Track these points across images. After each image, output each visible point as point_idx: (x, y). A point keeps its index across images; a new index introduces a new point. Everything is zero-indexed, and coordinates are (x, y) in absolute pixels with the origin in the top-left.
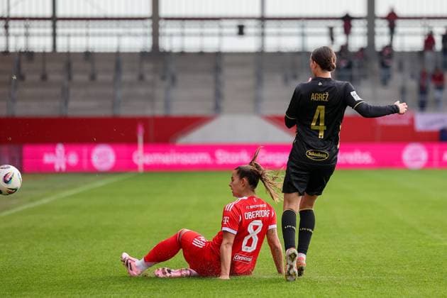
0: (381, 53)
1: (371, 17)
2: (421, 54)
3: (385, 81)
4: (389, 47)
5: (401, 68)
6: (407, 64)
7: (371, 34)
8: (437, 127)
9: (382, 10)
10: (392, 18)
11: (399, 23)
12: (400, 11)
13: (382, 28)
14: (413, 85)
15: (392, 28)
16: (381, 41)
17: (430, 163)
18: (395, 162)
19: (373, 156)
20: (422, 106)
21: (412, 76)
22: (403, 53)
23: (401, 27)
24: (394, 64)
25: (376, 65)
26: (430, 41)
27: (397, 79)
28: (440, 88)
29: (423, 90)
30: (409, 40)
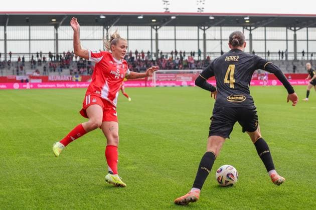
0: (8, 62)
1: (5, 53)
2: (17, 62)
3: (9, 69)
4: (10, 60)
5: (13, 65)
6: (14, 64)
7: (6, 57)
8: (21, 79)
9: (8, 52)
10: (10, 54)
11: (12, 55)
12: (12, 52)
13: (8, 56)
14: (15, 69)
15: (11, 56)
16: (8, 59)
17: (20, 88)
18: (12, 87)
19: (6, 86)
20: (18, 74)
21: (15, 67)
22: (13, 62)
23: (12, 56)
24: (11, 64)
25: (7, 65)
26: (19, 59)
27: (12, 68)
28: (22, 70)
29: (17, 71)
30: (14, 59)
